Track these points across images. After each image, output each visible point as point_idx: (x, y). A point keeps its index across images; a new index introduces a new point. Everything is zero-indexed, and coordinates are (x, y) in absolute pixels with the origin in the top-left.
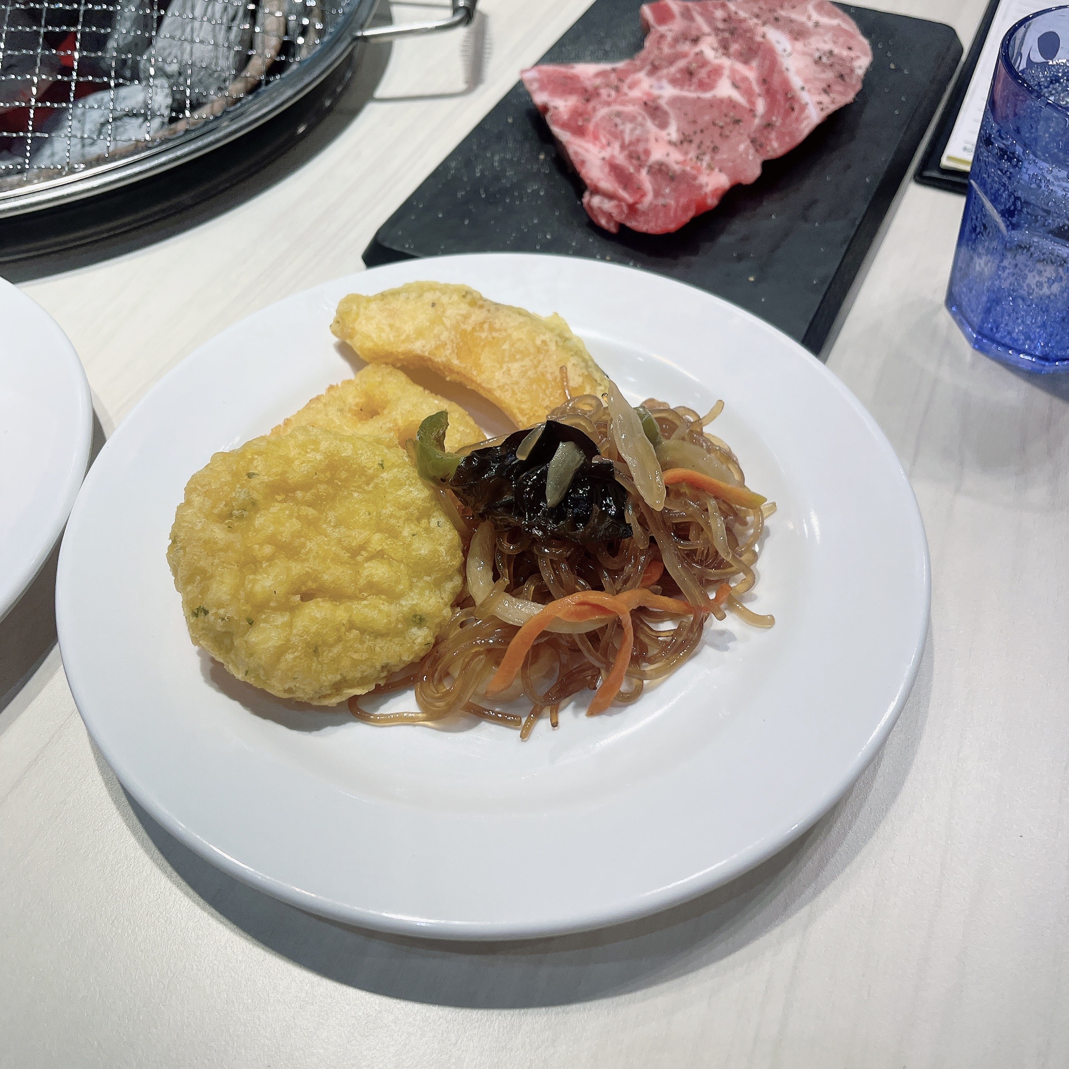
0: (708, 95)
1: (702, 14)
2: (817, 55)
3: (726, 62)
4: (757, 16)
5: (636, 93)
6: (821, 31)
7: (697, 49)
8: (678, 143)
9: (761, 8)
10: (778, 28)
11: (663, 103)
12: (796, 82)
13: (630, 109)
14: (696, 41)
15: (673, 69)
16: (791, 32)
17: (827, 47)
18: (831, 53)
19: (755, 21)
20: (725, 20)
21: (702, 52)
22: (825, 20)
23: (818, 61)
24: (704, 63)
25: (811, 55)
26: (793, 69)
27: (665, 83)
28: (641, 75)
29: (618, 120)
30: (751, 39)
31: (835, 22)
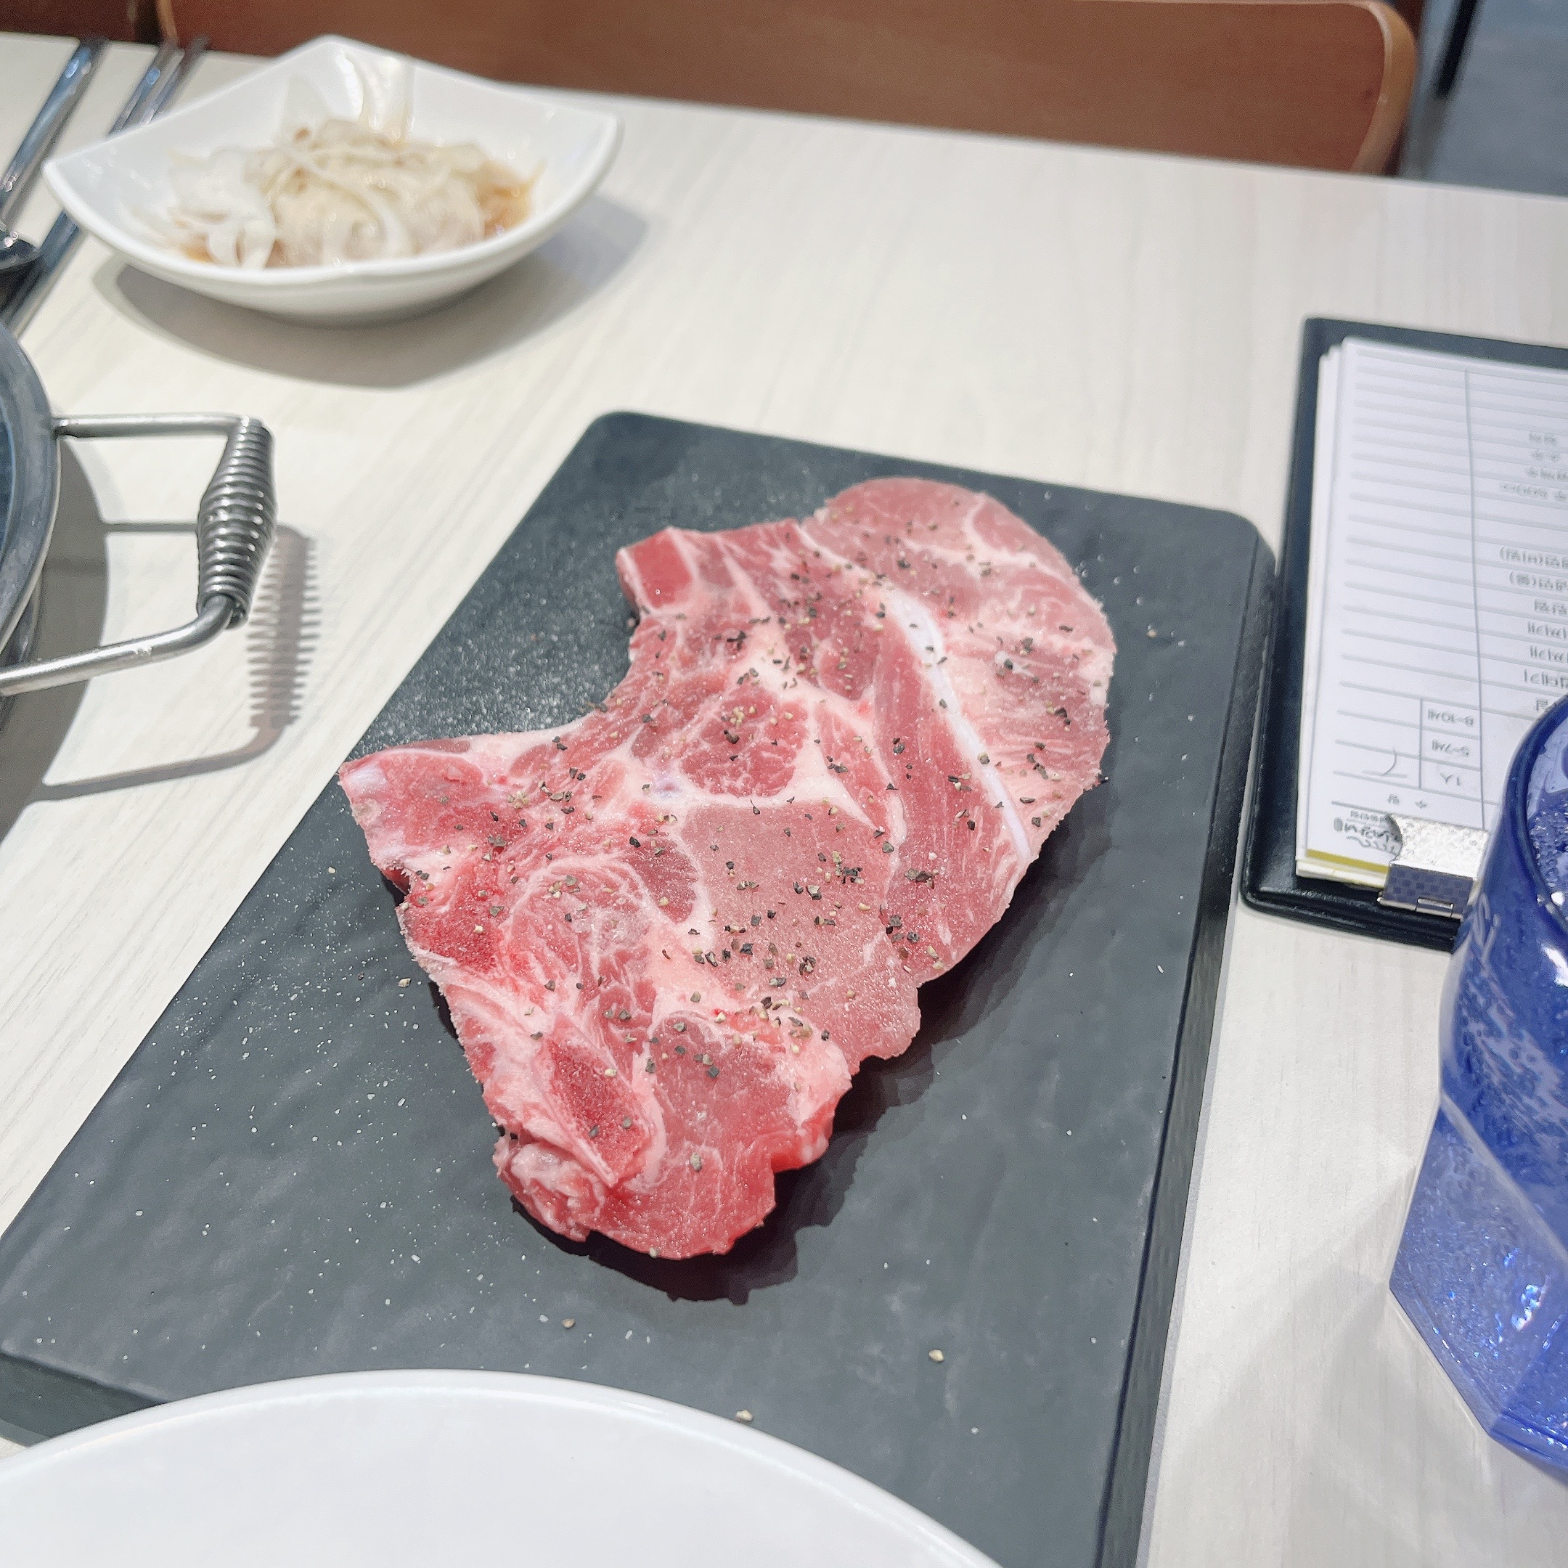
0: (777, 801)
1: (745, 565)
2: (1001, 658)
3: (810, 697)
4: (862, 560)
5: (610, 814)
6: (999, 585)
7: (741, 669)
8: (718, 959)
9: (866, 536)
10: (908, 587)
11: (673, 833)
12: (969, 742)
13: (597, 862)
14: (738, 643)
15: (693, 731)
16: (936, 597)
17: (1019, 629)
18: (1028, 645)
19: (859, 572)
20: (795, 577)
21: (753, 673)
22: (1002, 557)
23: (1005, 674)
24: (760, 705)
25: (988, 657)
26: (954, 702)
27: (677, 775)
28: (621, 755)
29: (573, 904)
30: (856, 623)
31: (1026, 559)
